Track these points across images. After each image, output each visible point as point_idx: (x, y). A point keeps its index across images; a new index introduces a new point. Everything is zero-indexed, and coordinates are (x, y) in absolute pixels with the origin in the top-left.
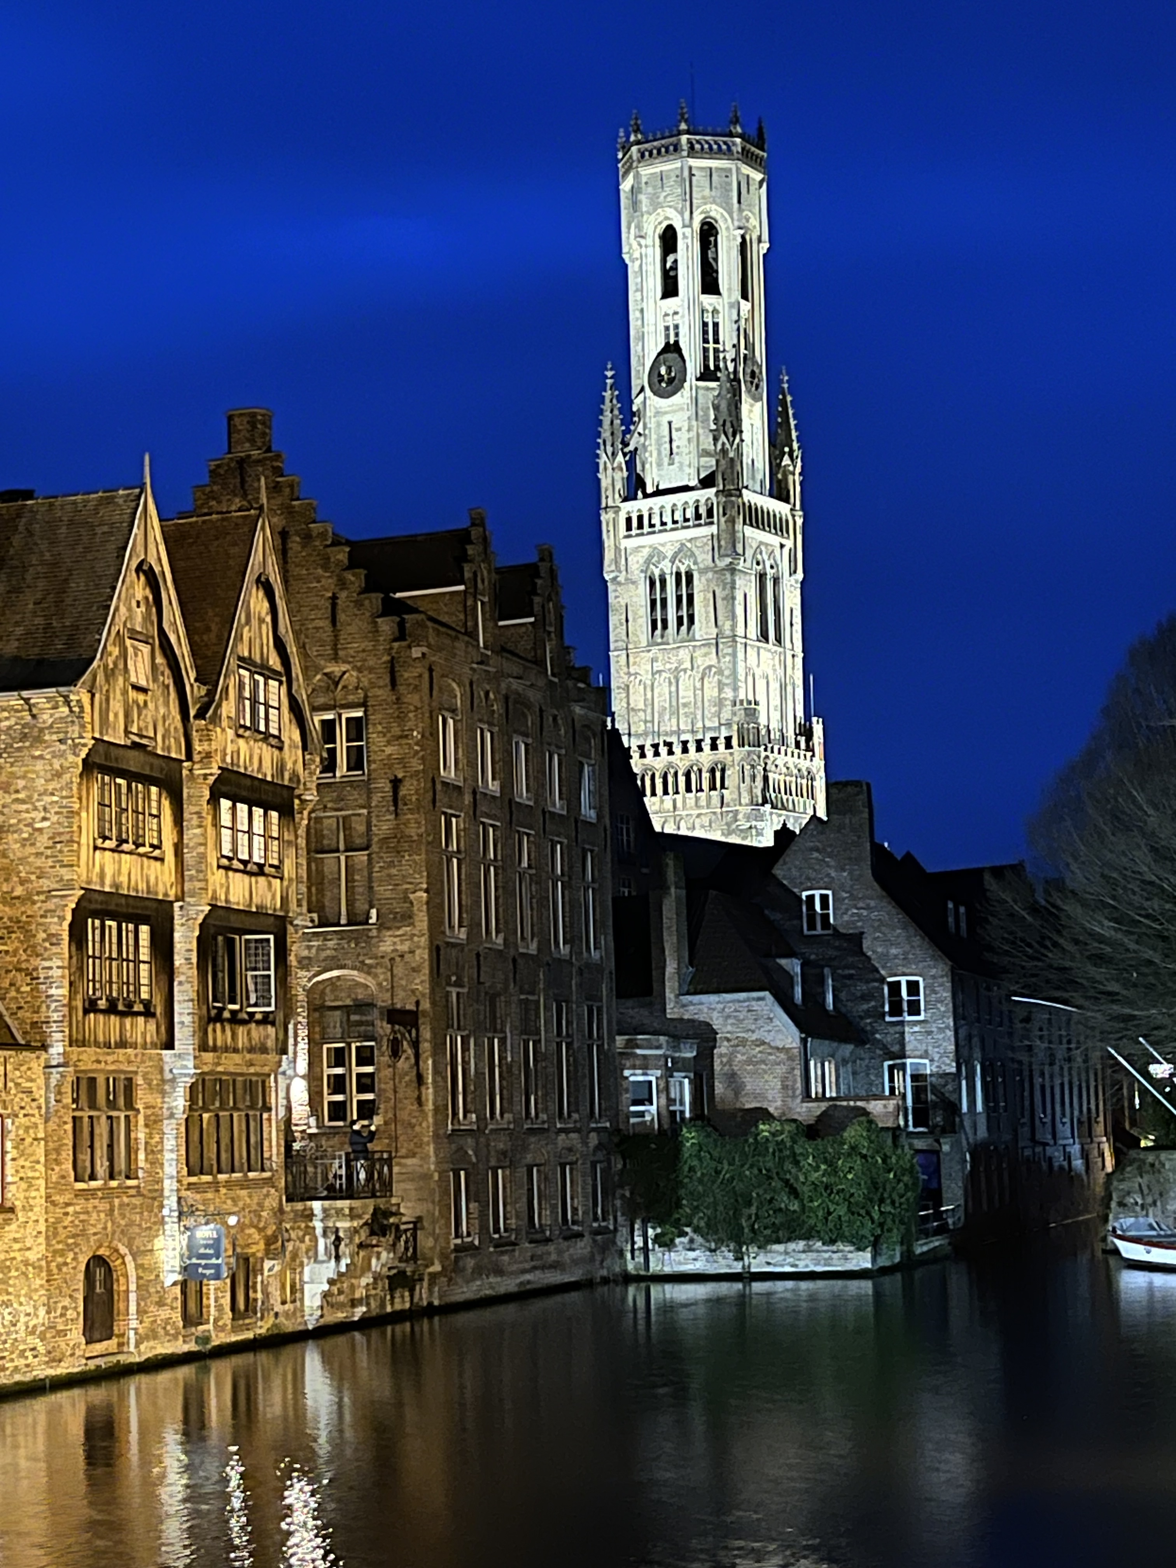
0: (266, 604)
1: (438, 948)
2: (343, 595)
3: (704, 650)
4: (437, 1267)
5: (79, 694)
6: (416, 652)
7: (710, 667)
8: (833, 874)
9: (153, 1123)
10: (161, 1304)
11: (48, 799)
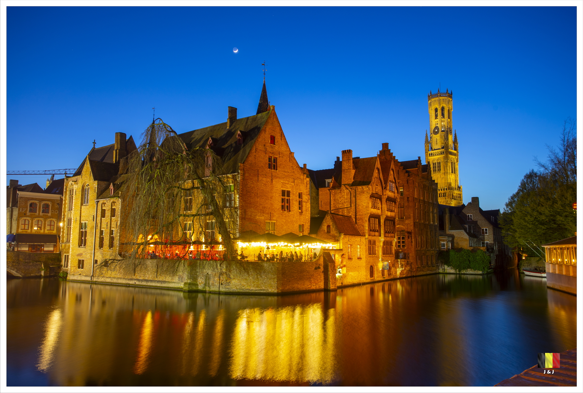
0: (393, 172)
1: (414, 223)
2: (400, 170)
3: (442, 174)
4: (414, 270)
5: (370, 186)
6: (411, 178)
7: (443, 177)
8: (472, 211)
9: (378, 247)
10: (379, 273)
11: (365, 201)
